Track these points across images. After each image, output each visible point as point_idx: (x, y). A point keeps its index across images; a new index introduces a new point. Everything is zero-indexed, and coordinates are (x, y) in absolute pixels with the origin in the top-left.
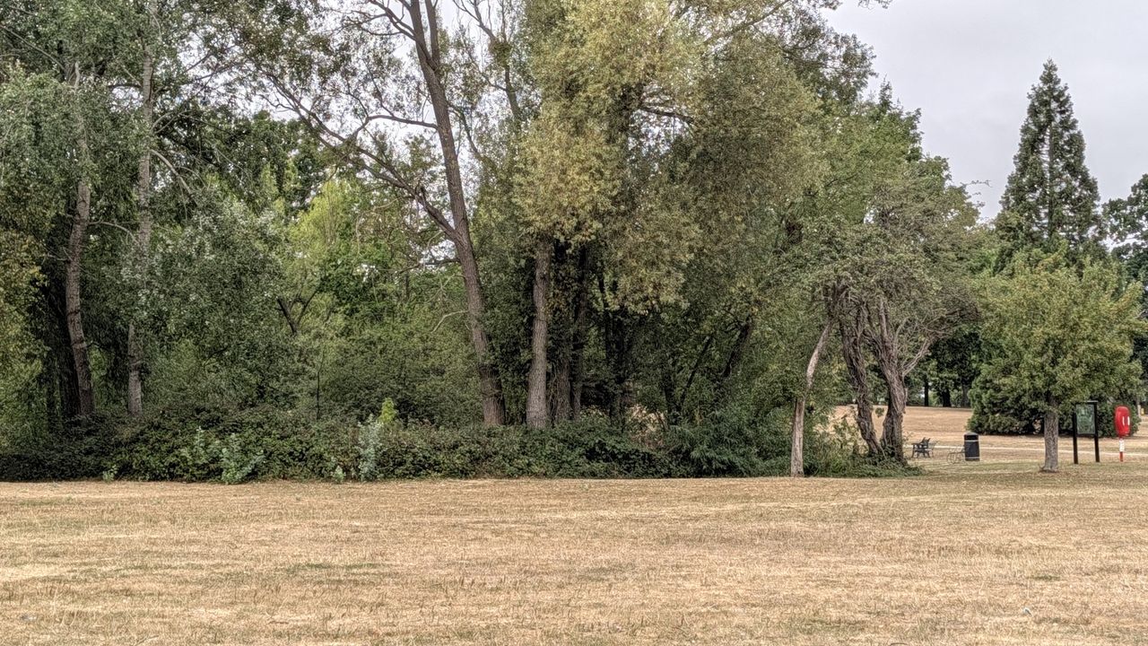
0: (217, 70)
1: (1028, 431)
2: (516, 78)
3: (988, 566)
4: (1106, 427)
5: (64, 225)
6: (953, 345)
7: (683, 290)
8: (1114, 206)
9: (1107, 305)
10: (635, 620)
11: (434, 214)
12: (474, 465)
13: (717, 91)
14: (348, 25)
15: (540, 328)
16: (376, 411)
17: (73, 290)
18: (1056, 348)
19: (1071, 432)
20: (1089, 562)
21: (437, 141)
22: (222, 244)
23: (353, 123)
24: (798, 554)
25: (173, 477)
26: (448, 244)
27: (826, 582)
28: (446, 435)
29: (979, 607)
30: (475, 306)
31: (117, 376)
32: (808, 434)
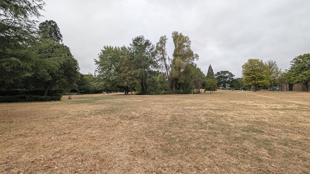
0: (152, 68)
1: (209, 91)
2: (172, 67)
3: (206, 100)
4: (215, 90)
5: (143, 78)
6: (203, 85)
7: (184, 81)
8: (215, 74)
9: (215, 81)
10: (181, 104)
11: (166, 77)
12: (170, 94)
13: (186, 67)
14: (160, 64)
15: (174, 84)
16: (163, 90)
17: (143, 83)
18: (211, 85)
19: (212, 91)
20: (214, 99)
21: (167, 72)
22: (153, 79)
23: (161, 71)
24: (192, 99)
25: (150, 95)
26: (167, 79)
27: (194, 101)
28: (168, 92)
29: (206, 103)
30: (169, 83)
31: (146, 88)
32: (193, 91)
